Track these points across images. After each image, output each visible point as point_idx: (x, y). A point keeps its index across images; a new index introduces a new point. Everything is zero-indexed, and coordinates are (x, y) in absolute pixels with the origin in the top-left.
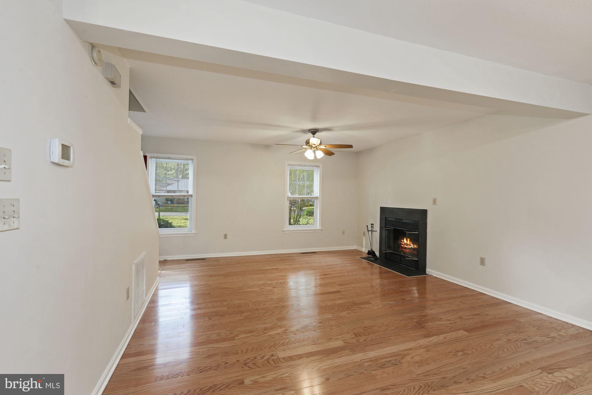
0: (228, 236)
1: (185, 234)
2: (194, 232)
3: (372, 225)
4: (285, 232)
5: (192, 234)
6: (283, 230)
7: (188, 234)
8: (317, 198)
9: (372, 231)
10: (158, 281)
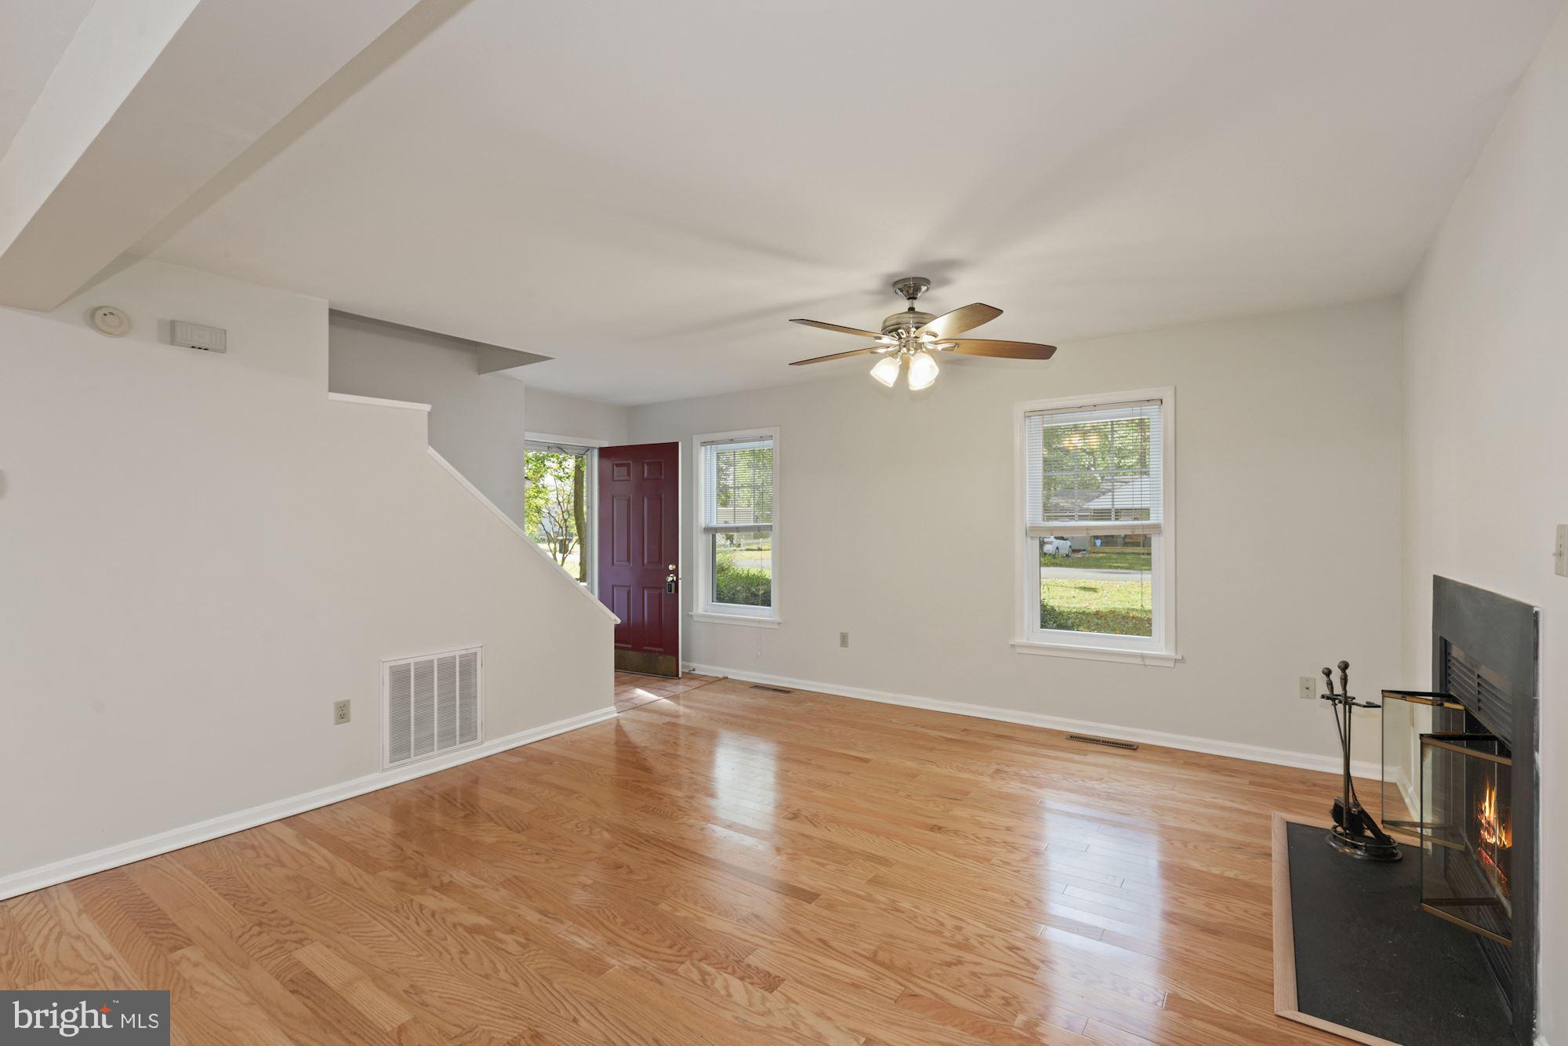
0: (851, 639)
1: (759, 621)
2: (776, 618)
3: (1344, 667)
4: (1018, 650)
5: (772, 623)
6: (1011, 642)
7: (764, 621)
8: (1157, 528)
9: (1348, 702)
10: (600, 716)
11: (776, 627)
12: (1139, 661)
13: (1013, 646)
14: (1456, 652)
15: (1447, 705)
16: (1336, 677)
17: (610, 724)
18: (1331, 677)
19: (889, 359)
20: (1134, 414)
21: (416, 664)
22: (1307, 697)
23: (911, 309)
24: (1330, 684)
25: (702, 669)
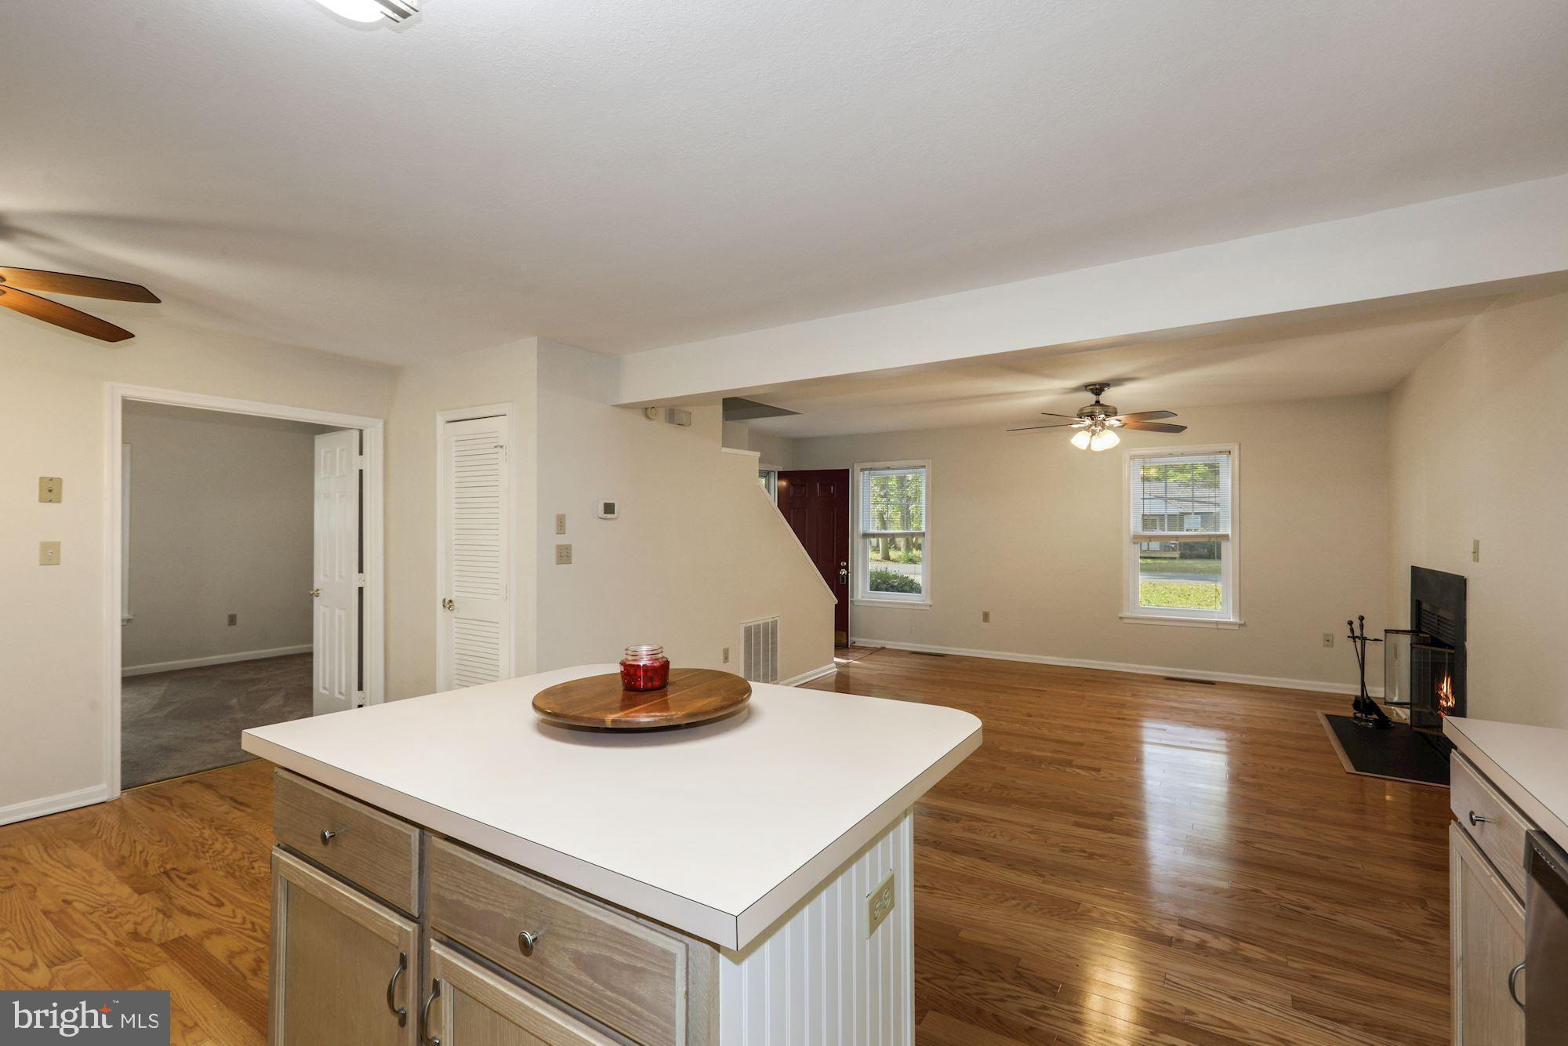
0: (991, 616)
1: (914, 604)
2: (929, 602)
3: (1362, 618)
4: (1125, 621)
5: (925, 605)
6: (1120, 615)
7: (918, 605)
8: (1226, 537)
9: (1364, 639)
10: (823, 671)
11: (928, 608)
12: (1214, 626)
13: (1121, 618)
14: (1425, 606)
15: (1420, 635)
16: (1356, 626)
17: (832, 676)
18: (1353, 626)
19: (1084, 432)
20: (1210, 459)
21: (754, 626)
22: (1328, 646)
23: (1098, 402)
24: (1352, 630)
25: (860, 641)
